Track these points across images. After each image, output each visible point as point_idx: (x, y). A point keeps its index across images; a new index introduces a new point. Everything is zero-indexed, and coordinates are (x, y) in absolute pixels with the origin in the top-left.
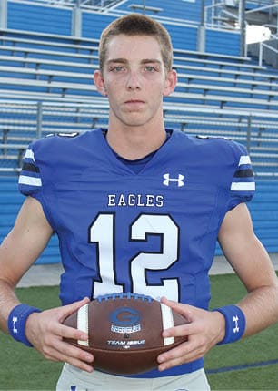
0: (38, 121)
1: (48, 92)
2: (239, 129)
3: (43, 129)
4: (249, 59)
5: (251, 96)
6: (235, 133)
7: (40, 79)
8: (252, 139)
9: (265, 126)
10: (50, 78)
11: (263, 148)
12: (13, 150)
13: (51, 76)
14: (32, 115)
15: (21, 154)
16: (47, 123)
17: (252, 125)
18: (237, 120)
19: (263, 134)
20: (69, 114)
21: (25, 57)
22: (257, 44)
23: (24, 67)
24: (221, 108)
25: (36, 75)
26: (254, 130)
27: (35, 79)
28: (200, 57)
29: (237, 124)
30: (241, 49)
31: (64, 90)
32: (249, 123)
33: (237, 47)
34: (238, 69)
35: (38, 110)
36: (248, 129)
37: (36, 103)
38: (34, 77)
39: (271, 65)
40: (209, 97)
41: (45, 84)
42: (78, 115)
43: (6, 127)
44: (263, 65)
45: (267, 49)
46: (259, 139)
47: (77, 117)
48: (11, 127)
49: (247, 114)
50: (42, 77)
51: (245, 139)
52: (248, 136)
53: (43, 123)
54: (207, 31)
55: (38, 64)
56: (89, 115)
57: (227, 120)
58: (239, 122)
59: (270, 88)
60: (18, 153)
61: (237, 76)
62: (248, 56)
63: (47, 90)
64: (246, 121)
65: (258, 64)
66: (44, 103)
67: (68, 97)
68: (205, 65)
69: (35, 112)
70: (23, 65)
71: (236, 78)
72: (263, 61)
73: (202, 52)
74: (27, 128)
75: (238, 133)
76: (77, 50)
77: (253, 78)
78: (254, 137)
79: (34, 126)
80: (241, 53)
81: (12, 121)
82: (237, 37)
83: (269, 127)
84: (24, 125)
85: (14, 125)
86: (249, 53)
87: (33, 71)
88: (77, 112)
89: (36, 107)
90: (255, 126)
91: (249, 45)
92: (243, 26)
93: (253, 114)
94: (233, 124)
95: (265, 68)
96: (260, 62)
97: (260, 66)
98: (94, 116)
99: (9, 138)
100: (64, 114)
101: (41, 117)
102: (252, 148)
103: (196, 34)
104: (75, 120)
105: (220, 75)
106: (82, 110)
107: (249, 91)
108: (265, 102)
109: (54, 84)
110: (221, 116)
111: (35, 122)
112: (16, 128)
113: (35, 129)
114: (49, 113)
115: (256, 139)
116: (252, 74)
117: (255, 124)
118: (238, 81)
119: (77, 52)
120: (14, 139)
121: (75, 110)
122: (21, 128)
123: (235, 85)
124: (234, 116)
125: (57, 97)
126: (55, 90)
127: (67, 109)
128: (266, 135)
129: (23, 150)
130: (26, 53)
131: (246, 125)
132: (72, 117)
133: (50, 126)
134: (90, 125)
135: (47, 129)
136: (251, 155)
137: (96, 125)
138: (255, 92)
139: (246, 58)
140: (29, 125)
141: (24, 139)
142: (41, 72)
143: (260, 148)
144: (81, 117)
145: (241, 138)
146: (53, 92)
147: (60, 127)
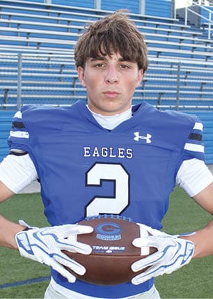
0: (19, 68)
1: (26, 45)
2: (171, 73)
3: (23, 74)
4: (178, 20)
5: (179, 48)
6: (168, 76)
7: (21, 36)
8: (181, 80)
9: (190, 71)
10: (28, 35)
11: (190, 87)
13: (29, 33)
14: (14, 63)
15: (6, 93)
16: (26, 69)
17: (181, 70)
18: (170, 66)
19: (189, 77)
20: (42, 62)
21: (9, 19)
22: (184, 8)
23: (8, 27)
24: (158, 57)
25: (17, 32)
26: (183, 73)
27: (17, 36)
28: (141, 18)
29: (170, 69)
30: (171, 12)
31: (39, 43)
32: (179, 68)
34: (170, 27)
35: (19, 59)
36: (178, 73)
37: (17, 54)
38: (16, 34)
39: (194, 25)
41: (24, 39)
42: (50, 62)
44: (188, 24)
45: (191, 13)
46: (186, 80)
47: (48, 64)
49: (177, 61)
50: (22, 34)
51: (176, 80)
52: (178, 78)
53: (23, 69)
55: (19, 24)
56: (58, 63)
57: (162, 65)
58: (171, 67)
59: (193, 42)
60: (4, 92)
61: (169, 33)
62: (177, 18)
63: (26, 44)
64: (177, 66)
65: (184, 24)
66: (23, 54)
67: (42, 49)
68: (145, 24)
69: (17, 61)
71: (168, 35)
72: (188, 21)
73: (142, 15)
74: (10, 73)
75: (170, 76)
76: (48, 14)
77: (181, 34)
78: (182, 78)
79: (16, 71)
80: (171, 16)
82: (168, 4)
83: (193, 71)
84: (8, 71)
86: (177, 15)
87: (15, 30)
88: (49, 60)
89: (17, 57)
90: (183, 70)
91: (177, 10)
93: (182, 62)
94: (167, 69)
95: (189, 27)
96: (186, 22)
97: (186, 26)
98: (61, 63)
100: (39, 62)
101: (21, 65)
102: (181, 87)
103: (138, 2)
104: (47, 66)
105: (156, 32)
106: (52, 59)
107: (177, 44)
108: (189, 52)
109: (31, 40)
110: (157, 63)
111: (17, 69)
112: (2, 73)
113: (17, 74)
114: (27, 61)
115: (184, 80)
116: (180, 31)
117: (183, 69)
118: (170, 36)
119: (49, 15)
120: (0, 81)
121: (47, 59)
122: (6, 73)
123: (167, 39)
124: (167, 63)
125: (33, 49)
126: (32, 44)
127: (40, 59)
128: (192, 77)
129: (8, 90)
130: (10, 16)
131: (176, 70)
132: (44, 64)
133: (27, 72)
134: (58, 70)
135: (25, 74)
136: (180, 92)
137: (64, 71)
138: (182, 44)
139: (175, 19)
140: (12, 71)
141: (8, 81)
142: (21, 30)
143: (187, 87)
144: (52, 64)
145: (173, 80)
146: (30, 46)
147: (35, 72)
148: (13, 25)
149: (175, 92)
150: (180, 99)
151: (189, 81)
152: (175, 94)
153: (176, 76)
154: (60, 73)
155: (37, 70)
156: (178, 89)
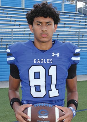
0: (12, 35)
1: (15, 25)
2: (76, 35)
3: (14, 37)
4: (78, 13)
5: (79, 25)
7: (12, 22)
8: (80, 39)
9: (84, 34)
11: (84, 41)
12: (4, 44)
13: (15, 20)
15: (7, 46)
16: (15, 35)
19: (83, 37)
20: (22, 32)
21: (7, 15)
22: (81, 8)
23: (7, 18)
24: (70, 29)
25: (11, 20)
26: (81, 35)
28: (63, 13)
29: (75, 34)
30: (76, 10)
31: (20, 25)
32: (79, 33)
33: (75, 9)
34: (75, 16)
35: (12, 31)
36: (79, 35)
37: (11, 29)
38: (10, 21)
39: (85, 14)
40: (66, 25)
41: (13, 23)
42: (25, 32)
43: (2, 37)
44: (83, 14)
45: (84, 9)
46: (82, 39)
47: (24, 33)
48: (3, 37)
49: (78, 31)
50: (13, 21)
51: (78, 38)
52: (79, 38)
53: (14, 35)
54: (65, 4)
55: (11, 17)
56: (28, 33)
58: (76, 33)
59: (85, 22)
61: (75, 18)
62: (78, 12)
63: (14, 25)
64: (78, 33)
65: (81, 14)
66: (14, 29)
67: (21, 27)
68: (64, 15)
69: (11, 32)
70: (6, 17)
71: (74, 19)
72: (83, 13)
73: (63, 11)
74: (8, 37)
75: (75, 37)
76: (23, 12)
77: (80, 19)
78: (81, 38)
79: (11, 36)
80: (76, 11)
81: (3, 35)
82: (74, 6)
83: (85, 34)
85: (4, 36)
86: (78, 11)
87: (10, 19)
88: (24, 32)
89: (11, 31)
90: (81, 34)
91: (78, 8)
92: (76, 2)
93: (80, 31)
94: (74, 34)
95: (83, 15)
96: (82, 14)
97: (82, 15)
99: (3, 41)
100: (20, 32)
101: (13, 34)
102: (80, 41)
103: (61, 5)
104: (24, 34)
105: (69, 18)
106: (25, 31)
107: (79, 23)
108: (84, 27)
109: (16, 23)
110: (70, 31)
111: (11, 35)
112: (5, 37)
113: (11, 37)
114: (15, 32)
115: (81, 39)
116: (80, 18)
120: (4, 41)
121: (23, 31)
122: (7, 37)
123: (74, 21)
124: (74, 31)
125: (18, 27)
127: (21, 31)
128: (85, 37)
129: (7, 44)
130: (7, 13)
131: (78, 34)
132: (23, 33)
133: (16, 37)
134: (28, 36)
135: (15, 38)
136: (80, 43)
137: (31, 36)
138: (81, 23)
139: (77, 13)
140: (9, 36)
141: (8, 41)
142: (12, 19)
143: (83, 41)
144: (26, 33)
145: (76, 38)
146: (16, 26)
147: (19, 37)
148: (9, 17)
149: (78, 43)
150: (80, 46)
151: (83, 39)
152: (78, 44)
153: (78, 37)
154: (29, 37)
155: (19, 36)
156: (79, 42)
